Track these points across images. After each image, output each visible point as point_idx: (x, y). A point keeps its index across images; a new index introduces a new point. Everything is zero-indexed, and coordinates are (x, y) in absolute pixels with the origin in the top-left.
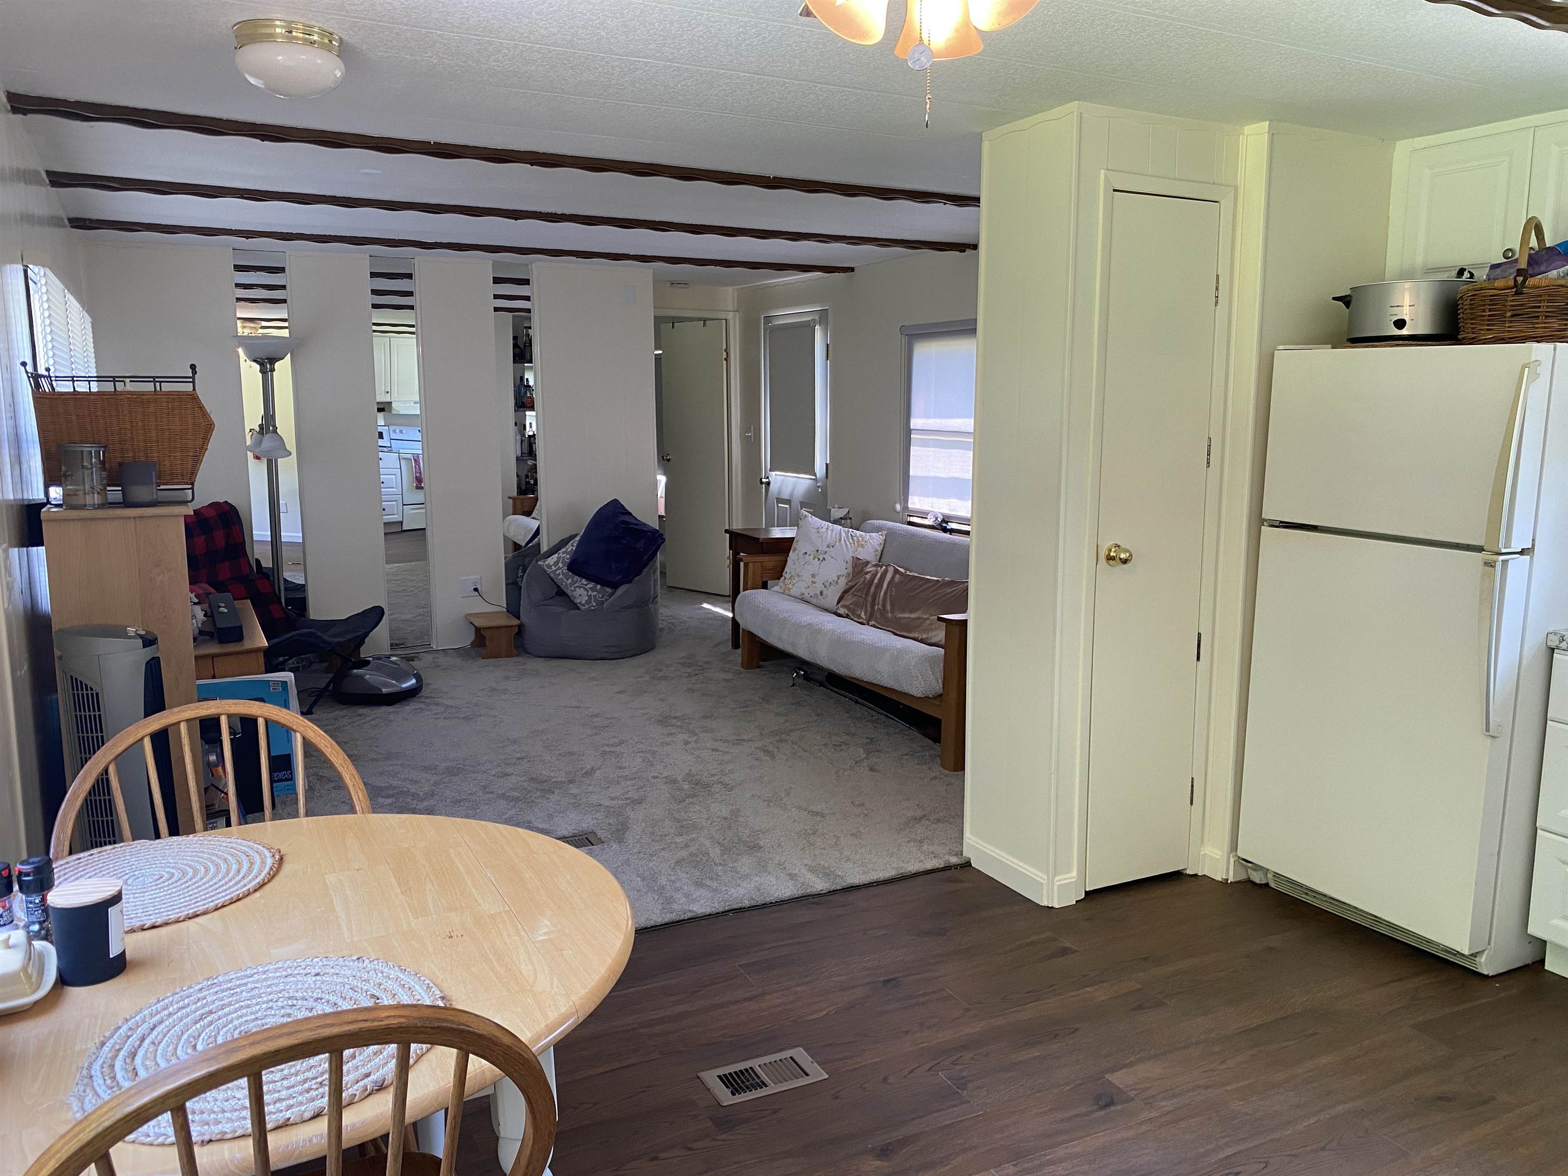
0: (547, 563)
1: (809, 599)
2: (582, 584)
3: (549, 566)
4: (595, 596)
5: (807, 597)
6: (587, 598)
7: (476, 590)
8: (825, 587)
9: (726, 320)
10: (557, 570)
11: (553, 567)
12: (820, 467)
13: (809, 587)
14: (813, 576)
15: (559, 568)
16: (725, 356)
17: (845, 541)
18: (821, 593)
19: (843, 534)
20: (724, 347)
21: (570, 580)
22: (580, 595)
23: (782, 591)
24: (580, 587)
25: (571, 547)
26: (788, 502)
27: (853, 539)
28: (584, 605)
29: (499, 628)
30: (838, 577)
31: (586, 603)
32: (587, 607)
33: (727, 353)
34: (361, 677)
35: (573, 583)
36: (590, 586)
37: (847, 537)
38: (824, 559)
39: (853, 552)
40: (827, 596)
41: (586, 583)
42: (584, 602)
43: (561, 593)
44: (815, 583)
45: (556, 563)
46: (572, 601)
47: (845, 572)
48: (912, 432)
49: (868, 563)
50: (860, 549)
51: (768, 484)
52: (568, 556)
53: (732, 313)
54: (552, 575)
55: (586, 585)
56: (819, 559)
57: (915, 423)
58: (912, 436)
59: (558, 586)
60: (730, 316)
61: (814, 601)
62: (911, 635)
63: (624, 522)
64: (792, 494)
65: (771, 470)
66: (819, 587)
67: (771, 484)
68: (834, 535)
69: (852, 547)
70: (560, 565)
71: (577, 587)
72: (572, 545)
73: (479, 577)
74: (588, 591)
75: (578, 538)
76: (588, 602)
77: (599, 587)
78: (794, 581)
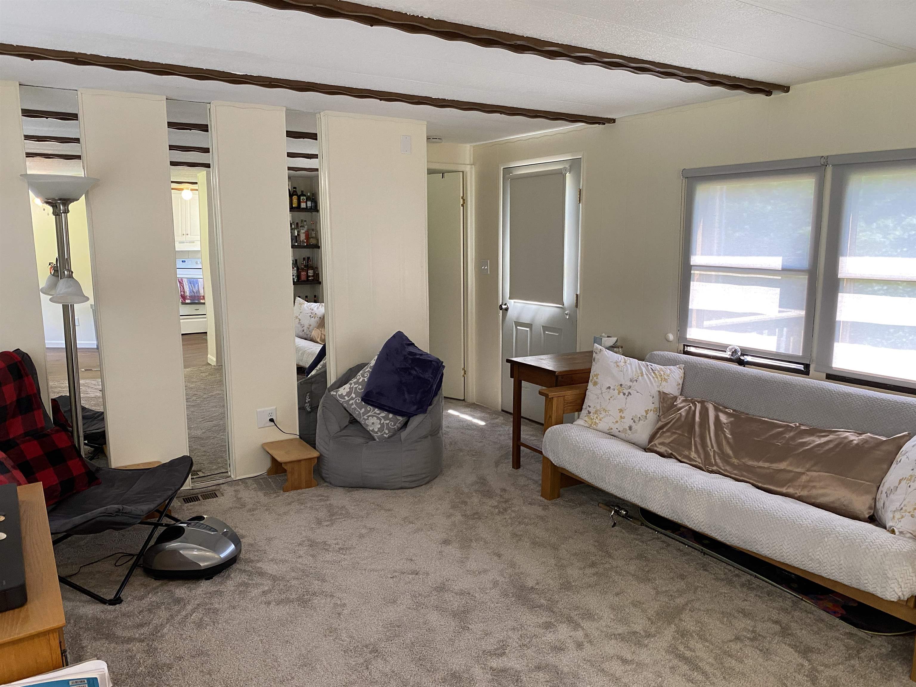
0: (340, 393)
1: (617, 434)
2: (375, 413)
3: (342, 396)
4: (387, 424)
5: (615, 431)
6: (379, 426)
7: (272, 420)
8: (634, 422)
9: (463, 172)
10: (350, 400)
11: (346, 397)
12: (568, 297)
13: (617, 422)
14: (621, 411)
15: (352, 399)
16: (462, 203)
17: (647, 375)
18: (630, 428)
19: (644, 369)
20: (462, 195)
21: (363, 410)
22: (373, 423)
23: (587, 425)
24: (373, 416)
25: (363, 377)
26: (529, 325)
27: (654, 373)
28: (376, 433)
29: (299, 461)
30: (647, 412)
31: (378, 431)
32: (379, 434)
33: (464, 200)
34: (175, 552)
35: (366, 412)
36: (383, 415)
37: (648, 370)
38: (629, 393)
39: (658, 387)
40: (636, 432)
41: (378, 412)
42: (376, 430)
43: (354, 421)
44: (624, 418)
45: (349, 394)
46: (365, 430)
47: (651, 407)
48: (693, 268)
49: (675, 398)
50: (664, 383)
51: (507, 309)
52: (360, 387)
53: (469, 166)
54: (345, 405)
55: (379, 414)
56: (624, 394)
57: (696, 260)
58: (692, 272)
59: (351, 415)
60: (468, 169)
61: (622, 435)
62: (784, 490)
63: (411, 353)
64: (533, 320)
65: (510, 298)
66: (628, 422)
67: (509, 310)
68: (634, 370)
69: (655, 381)
70: (353, 395)
71: (370, 416)
72: (363, 376)
73: (275, 407)
74: (380, 420)
75: (368, 369)
76: (381, 430)
77: (391, 416)
78: (601, 416)
